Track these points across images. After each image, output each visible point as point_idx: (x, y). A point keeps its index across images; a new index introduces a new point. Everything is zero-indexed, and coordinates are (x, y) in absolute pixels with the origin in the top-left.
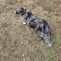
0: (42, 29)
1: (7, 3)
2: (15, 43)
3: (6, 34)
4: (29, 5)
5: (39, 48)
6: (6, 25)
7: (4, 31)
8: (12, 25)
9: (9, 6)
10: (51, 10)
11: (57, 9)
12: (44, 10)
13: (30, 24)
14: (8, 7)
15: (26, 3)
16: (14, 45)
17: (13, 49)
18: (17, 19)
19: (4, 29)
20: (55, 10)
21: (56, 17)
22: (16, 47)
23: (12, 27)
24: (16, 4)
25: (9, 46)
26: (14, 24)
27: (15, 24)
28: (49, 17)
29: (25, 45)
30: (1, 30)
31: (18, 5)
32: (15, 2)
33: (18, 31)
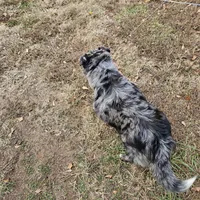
0: (147, 148)
1: (26, 37)
2: (46, 170)
3: (18, 139)
4: (93, 40)
5: (125, 188)
6: (18, 112)
7: (12, 130)
8: (37, 110)
9: (32, 48)
10: (164, 55)
11: (183, 51)
12: (140, 56)
13: (106, 113)
14: (27, 51)
15: (85, 34)
16: (42, 178)
17: (38, 191)
18: (54, 88)
19: (12, 125)
20: (179, 55)
21: (181, 78)
22: (47, 185)
23: (36, 117)
24: (53, 41)
25: (26, 182)
26: (45, 105)
27: (49, 107)
28: (158, 79)
29: (77, 180)
30: (4, 127)
31: (57, 43)
32: (50, 34)
33: (57, 131)
